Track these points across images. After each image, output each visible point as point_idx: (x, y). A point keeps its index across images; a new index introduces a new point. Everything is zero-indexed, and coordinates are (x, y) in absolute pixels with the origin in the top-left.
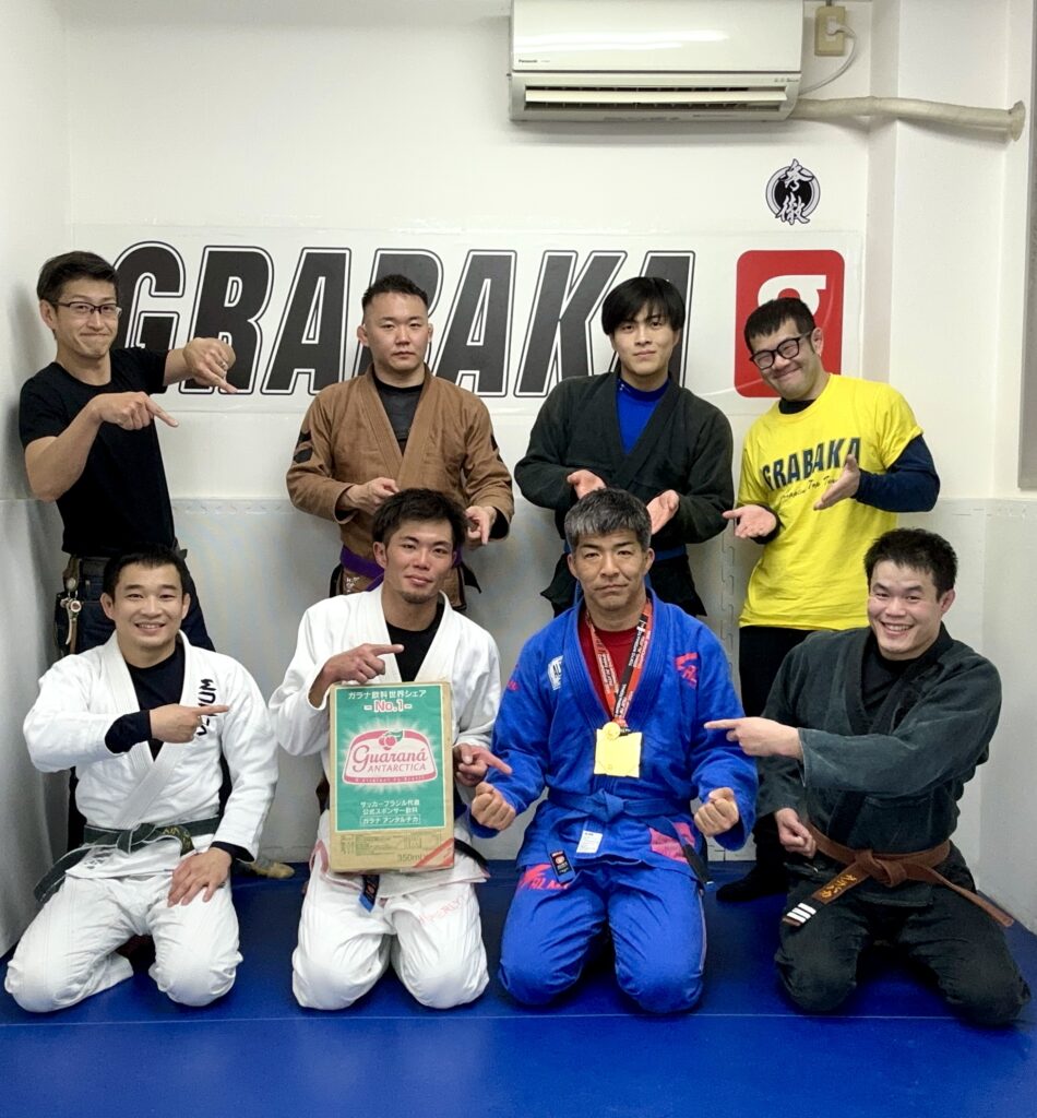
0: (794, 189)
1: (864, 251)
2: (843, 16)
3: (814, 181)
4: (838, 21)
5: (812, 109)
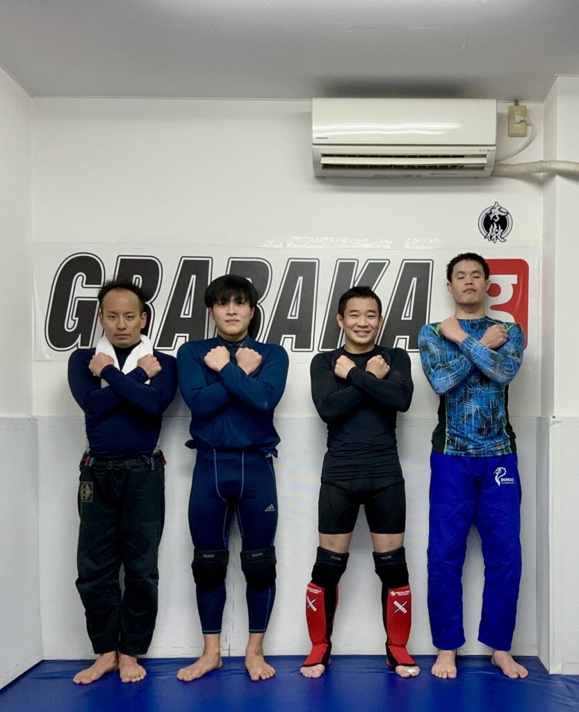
0: (496, 221)
1: (541, 260)
2: (525, 112)
3: (509, 215)
4: (521, 115)
5: (505, 169)
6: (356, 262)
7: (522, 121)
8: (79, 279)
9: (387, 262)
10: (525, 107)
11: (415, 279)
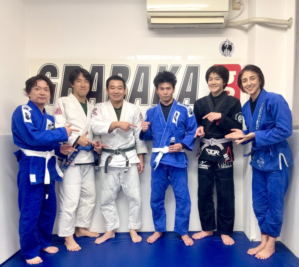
0: (227, 47)
3: (233, 45)
5: (232, 24)
6: (167, 66)
7: (239, 3)
8: (48, 75)
9: (180, 66)
11: (192, 74)
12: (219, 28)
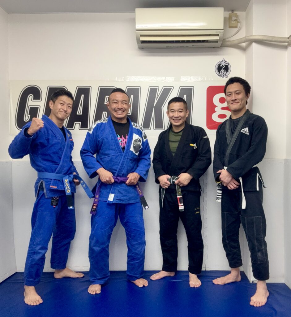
0: (223, 67)
3: (229, 65)
4: (235, 17)
5: (228, 43)
6: (158, 88)
7: (235, 20)
8: (30, 97)
9: (173, 88)
10: (237, 14)
11: (185, 95)
12: (214, 48)
